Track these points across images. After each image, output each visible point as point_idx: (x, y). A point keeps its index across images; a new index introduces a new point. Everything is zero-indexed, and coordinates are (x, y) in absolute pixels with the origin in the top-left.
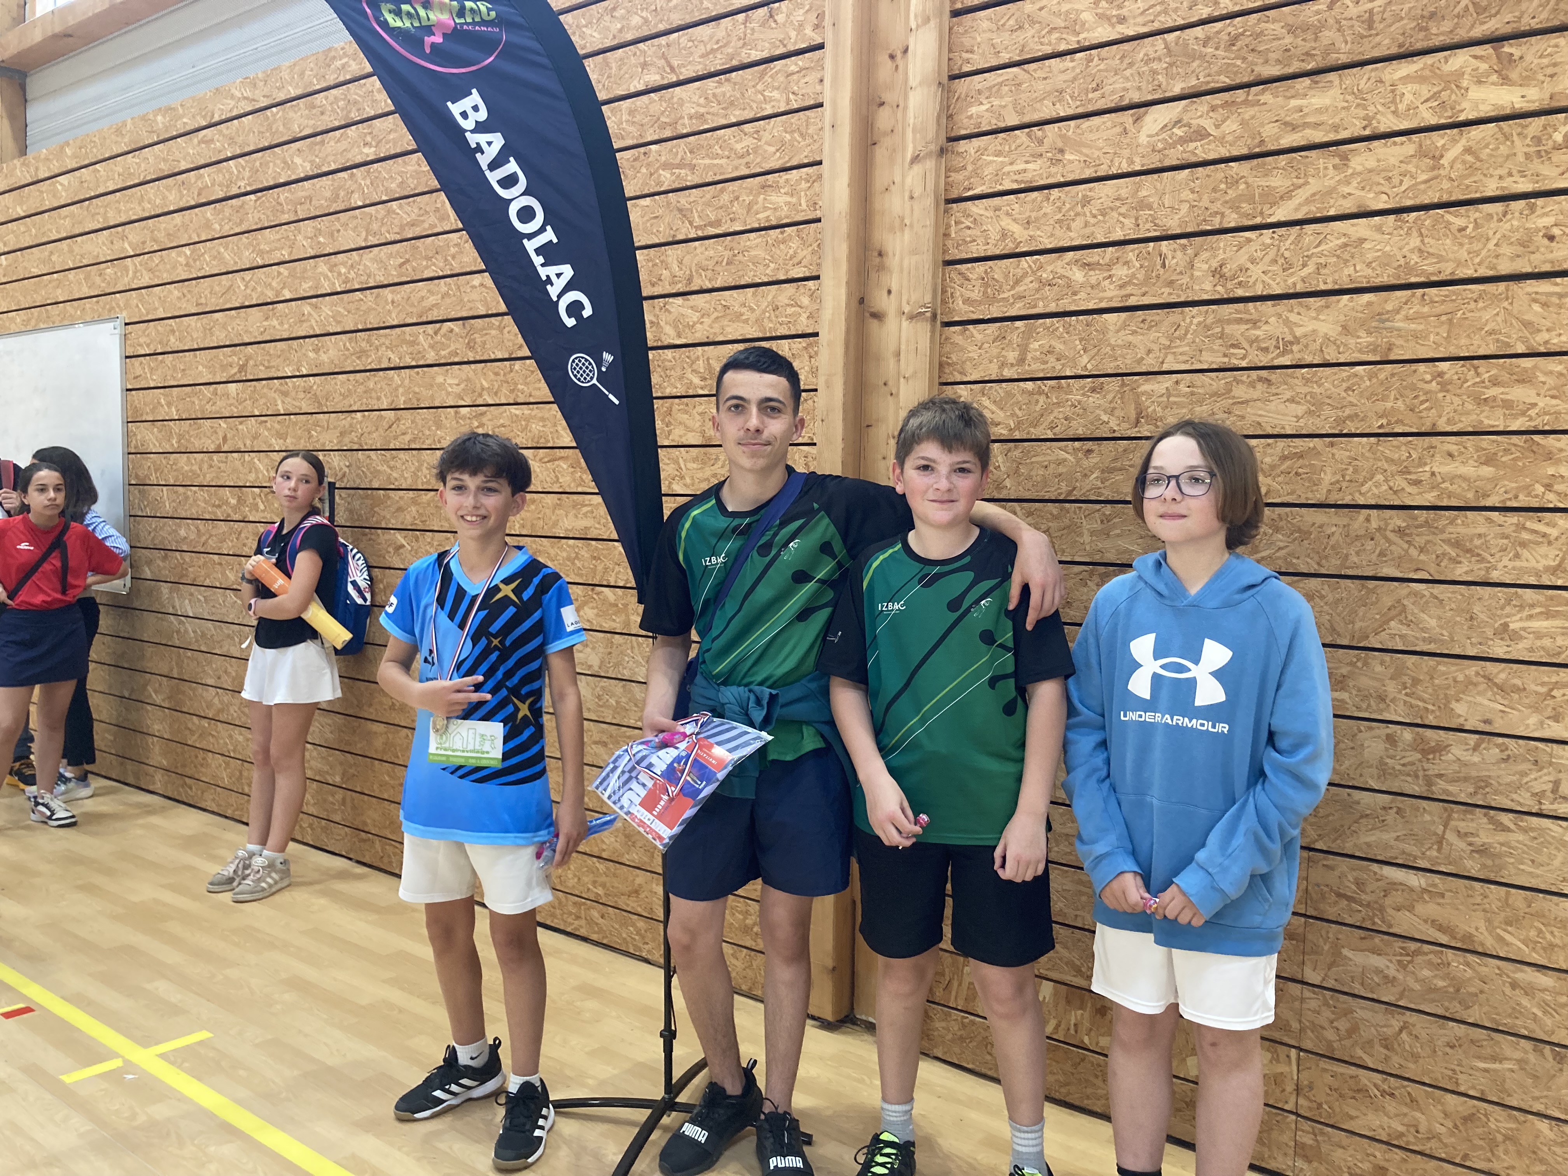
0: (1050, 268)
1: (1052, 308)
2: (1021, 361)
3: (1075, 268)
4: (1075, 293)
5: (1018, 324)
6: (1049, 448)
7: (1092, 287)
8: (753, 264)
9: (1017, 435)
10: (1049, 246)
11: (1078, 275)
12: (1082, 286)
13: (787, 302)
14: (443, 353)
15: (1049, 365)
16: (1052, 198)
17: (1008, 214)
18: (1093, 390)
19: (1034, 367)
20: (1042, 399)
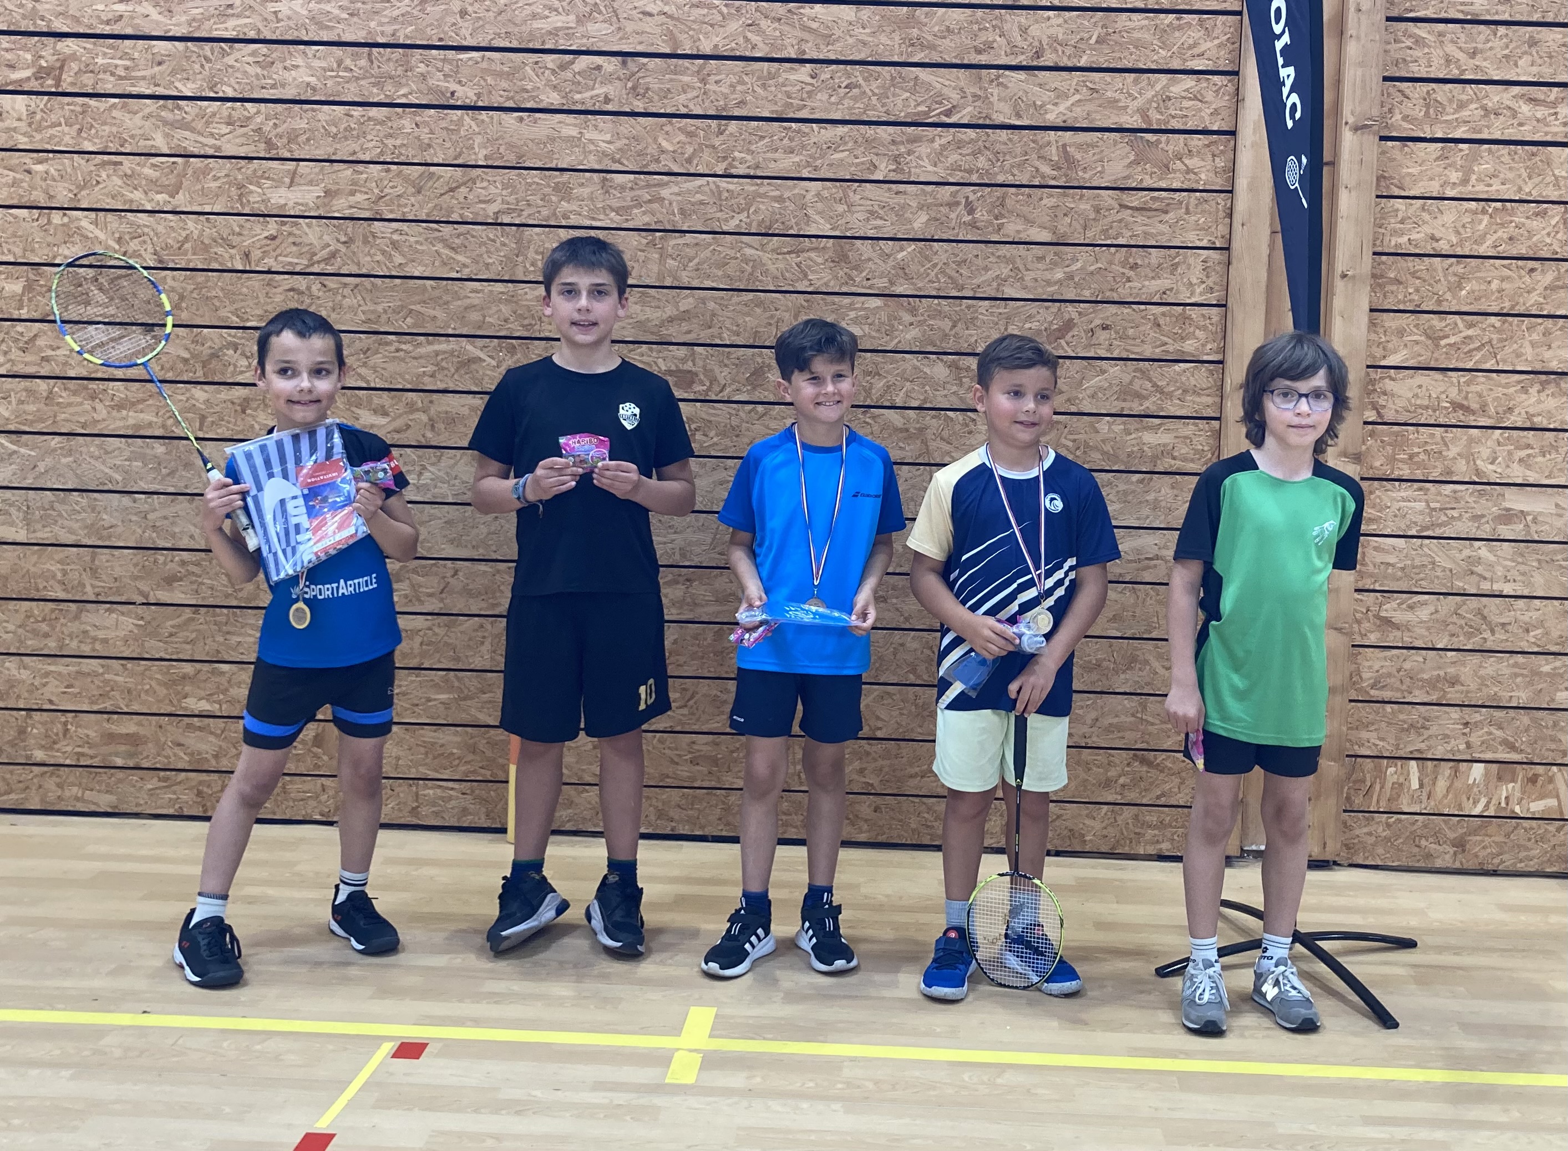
0: (1496, 99)
1: (1497, 135)
2: (1465, 181)
3: (1521, 103)
4: (1521, 124)
5: (1461, 146)
6: (1493, 265)
7: (1538, 121)
8: (1136, 47)
9: (1459, 251)
10: (1496, 78)
11: (1525, 109)
12: (1529, 119)
13: (1184, 94)
14: (577, 97)
15: (1494, 188)
16: (1499, 34)
17: (1452, 41)
18: (1537, 214)
19: (1477, 189)
20: (1486, 219)
